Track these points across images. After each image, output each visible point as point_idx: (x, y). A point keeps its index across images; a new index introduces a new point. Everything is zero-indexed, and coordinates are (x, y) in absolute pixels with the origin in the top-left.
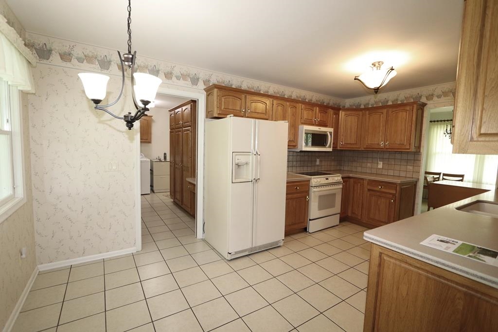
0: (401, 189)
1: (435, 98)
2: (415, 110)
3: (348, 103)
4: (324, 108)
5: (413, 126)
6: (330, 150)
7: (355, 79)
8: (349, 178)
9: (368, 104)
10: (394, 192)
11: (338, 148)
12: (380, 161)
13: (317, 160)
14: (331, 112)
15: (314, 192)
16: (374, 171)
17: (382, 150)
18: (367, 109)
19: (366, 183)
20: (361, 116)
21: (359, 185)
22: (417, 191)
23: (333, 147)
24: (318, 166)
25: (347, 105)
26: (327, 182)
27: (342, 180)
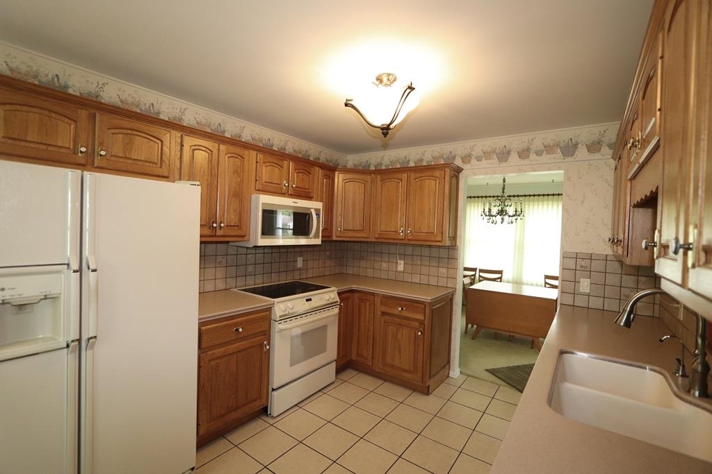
0: (432, 311)
1: (474, 161)
2: (447, 178)
3: (352, 160)
4: (305, 163)
5: (446, 203)
6: (318, 241)
7: (346, 105)
8: (352, 291)
9: (381, 164)
10: (422, 317)
11: (334, 238)
12: (400, 259)
13: (299, 259)
14: (318, 172)
15: (281, 331)
16: (392, 276)
17: (401, 242)
18: (378, 172)
19: (378, 301)
20: (369, 184)
21: (368, 303)
22: (454, 309)
23: (322, 237)
24: (300, 269)
25: (350, 165)
26: (308, 306)
27: (337, 299)
